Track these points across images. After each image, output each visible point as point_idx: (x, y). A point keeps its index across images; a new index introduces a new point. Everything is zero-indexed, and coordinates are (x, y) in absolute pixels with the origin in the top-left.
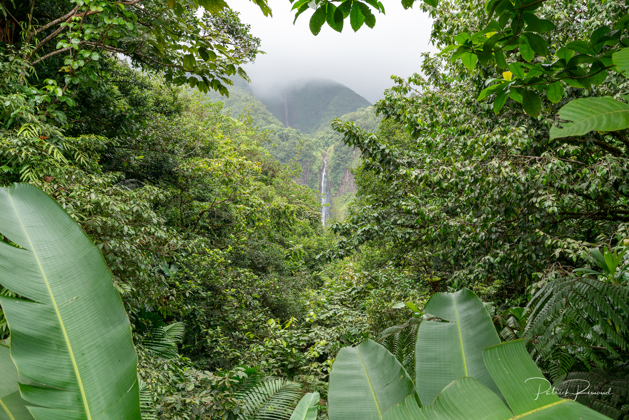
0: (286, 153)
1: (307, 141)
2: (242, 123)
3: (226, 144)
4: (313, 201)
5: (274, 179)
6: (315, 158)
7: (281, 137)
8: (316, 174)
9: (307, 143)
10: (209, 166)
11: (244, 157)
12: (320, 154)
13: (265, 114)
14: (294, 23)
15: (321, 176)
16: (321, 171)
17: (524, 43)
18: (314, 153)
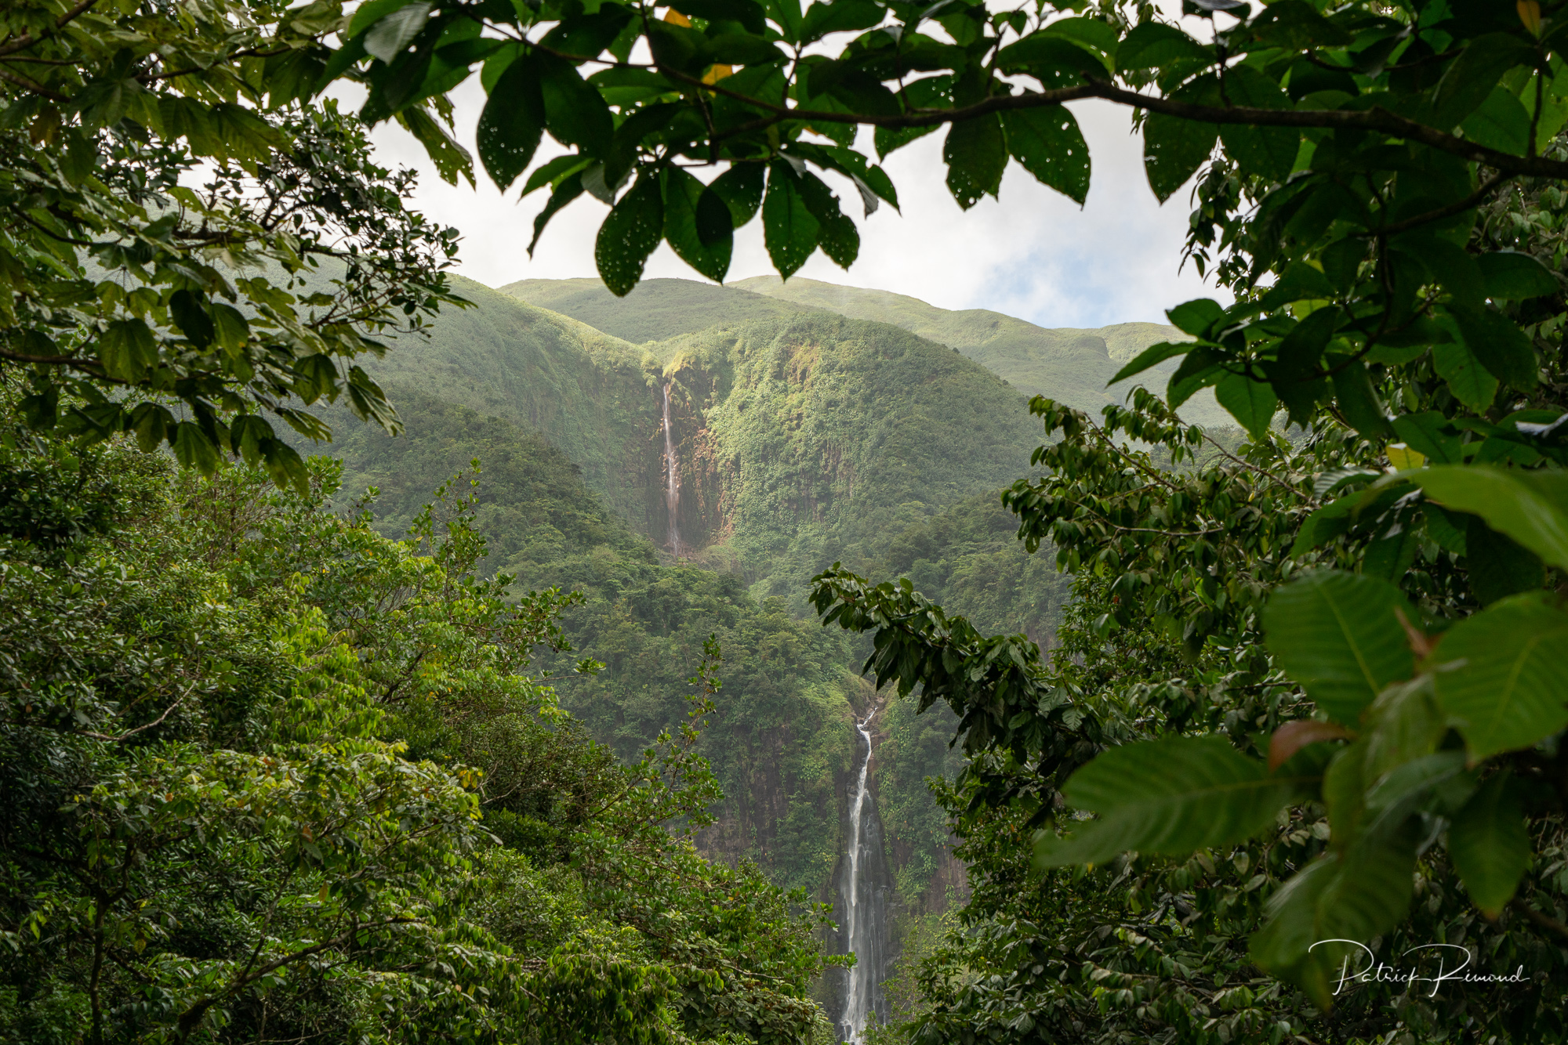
0: (667, 690)
1: (772, 629)
2: (426, 561)
3: (331, 671)
4: (778, 942)
5: (577, 834)
6: (815, 716)
7: (642, 610)
8: (820, 797)
9: (773, 640)
10: (235, 786)
11: (402, 746)
12: (838, 697)
13: (563, 495)
14: (530, 250)
15: (845, 812)
16: (845, 782)
17: (1446, 338)
18: (810, 693)
